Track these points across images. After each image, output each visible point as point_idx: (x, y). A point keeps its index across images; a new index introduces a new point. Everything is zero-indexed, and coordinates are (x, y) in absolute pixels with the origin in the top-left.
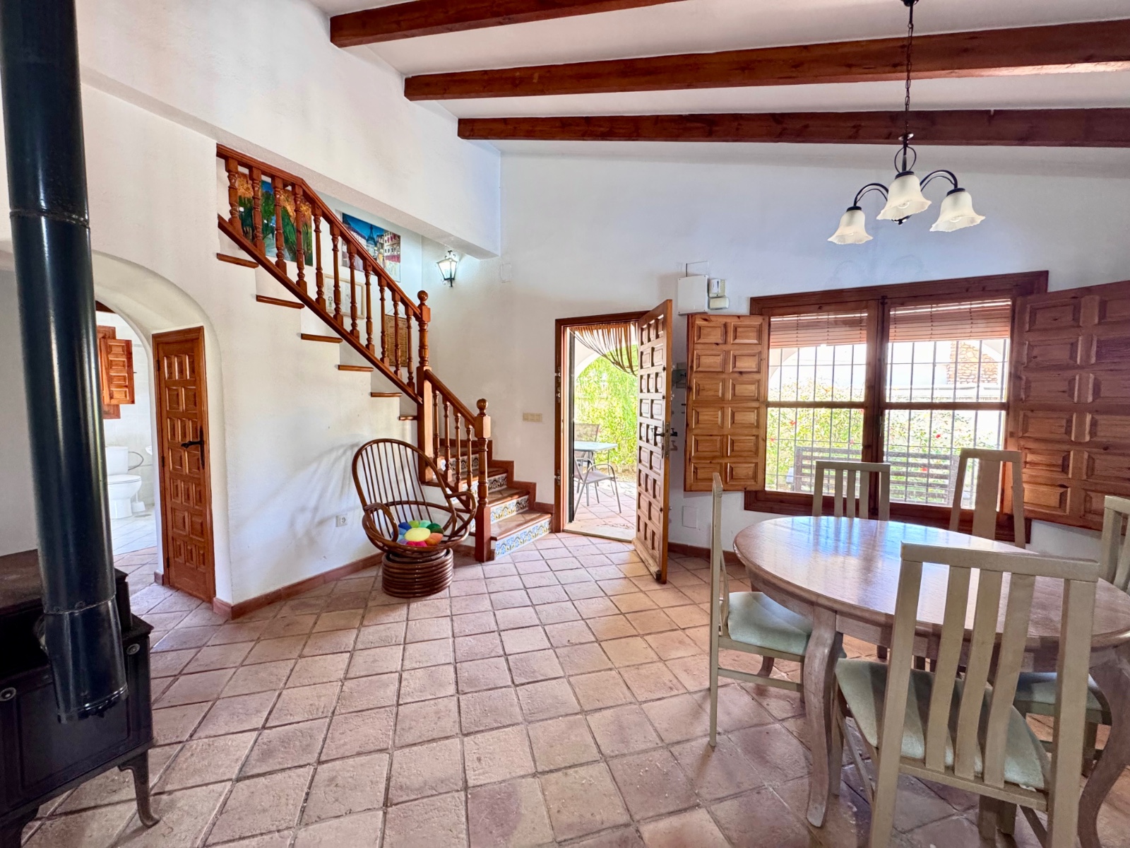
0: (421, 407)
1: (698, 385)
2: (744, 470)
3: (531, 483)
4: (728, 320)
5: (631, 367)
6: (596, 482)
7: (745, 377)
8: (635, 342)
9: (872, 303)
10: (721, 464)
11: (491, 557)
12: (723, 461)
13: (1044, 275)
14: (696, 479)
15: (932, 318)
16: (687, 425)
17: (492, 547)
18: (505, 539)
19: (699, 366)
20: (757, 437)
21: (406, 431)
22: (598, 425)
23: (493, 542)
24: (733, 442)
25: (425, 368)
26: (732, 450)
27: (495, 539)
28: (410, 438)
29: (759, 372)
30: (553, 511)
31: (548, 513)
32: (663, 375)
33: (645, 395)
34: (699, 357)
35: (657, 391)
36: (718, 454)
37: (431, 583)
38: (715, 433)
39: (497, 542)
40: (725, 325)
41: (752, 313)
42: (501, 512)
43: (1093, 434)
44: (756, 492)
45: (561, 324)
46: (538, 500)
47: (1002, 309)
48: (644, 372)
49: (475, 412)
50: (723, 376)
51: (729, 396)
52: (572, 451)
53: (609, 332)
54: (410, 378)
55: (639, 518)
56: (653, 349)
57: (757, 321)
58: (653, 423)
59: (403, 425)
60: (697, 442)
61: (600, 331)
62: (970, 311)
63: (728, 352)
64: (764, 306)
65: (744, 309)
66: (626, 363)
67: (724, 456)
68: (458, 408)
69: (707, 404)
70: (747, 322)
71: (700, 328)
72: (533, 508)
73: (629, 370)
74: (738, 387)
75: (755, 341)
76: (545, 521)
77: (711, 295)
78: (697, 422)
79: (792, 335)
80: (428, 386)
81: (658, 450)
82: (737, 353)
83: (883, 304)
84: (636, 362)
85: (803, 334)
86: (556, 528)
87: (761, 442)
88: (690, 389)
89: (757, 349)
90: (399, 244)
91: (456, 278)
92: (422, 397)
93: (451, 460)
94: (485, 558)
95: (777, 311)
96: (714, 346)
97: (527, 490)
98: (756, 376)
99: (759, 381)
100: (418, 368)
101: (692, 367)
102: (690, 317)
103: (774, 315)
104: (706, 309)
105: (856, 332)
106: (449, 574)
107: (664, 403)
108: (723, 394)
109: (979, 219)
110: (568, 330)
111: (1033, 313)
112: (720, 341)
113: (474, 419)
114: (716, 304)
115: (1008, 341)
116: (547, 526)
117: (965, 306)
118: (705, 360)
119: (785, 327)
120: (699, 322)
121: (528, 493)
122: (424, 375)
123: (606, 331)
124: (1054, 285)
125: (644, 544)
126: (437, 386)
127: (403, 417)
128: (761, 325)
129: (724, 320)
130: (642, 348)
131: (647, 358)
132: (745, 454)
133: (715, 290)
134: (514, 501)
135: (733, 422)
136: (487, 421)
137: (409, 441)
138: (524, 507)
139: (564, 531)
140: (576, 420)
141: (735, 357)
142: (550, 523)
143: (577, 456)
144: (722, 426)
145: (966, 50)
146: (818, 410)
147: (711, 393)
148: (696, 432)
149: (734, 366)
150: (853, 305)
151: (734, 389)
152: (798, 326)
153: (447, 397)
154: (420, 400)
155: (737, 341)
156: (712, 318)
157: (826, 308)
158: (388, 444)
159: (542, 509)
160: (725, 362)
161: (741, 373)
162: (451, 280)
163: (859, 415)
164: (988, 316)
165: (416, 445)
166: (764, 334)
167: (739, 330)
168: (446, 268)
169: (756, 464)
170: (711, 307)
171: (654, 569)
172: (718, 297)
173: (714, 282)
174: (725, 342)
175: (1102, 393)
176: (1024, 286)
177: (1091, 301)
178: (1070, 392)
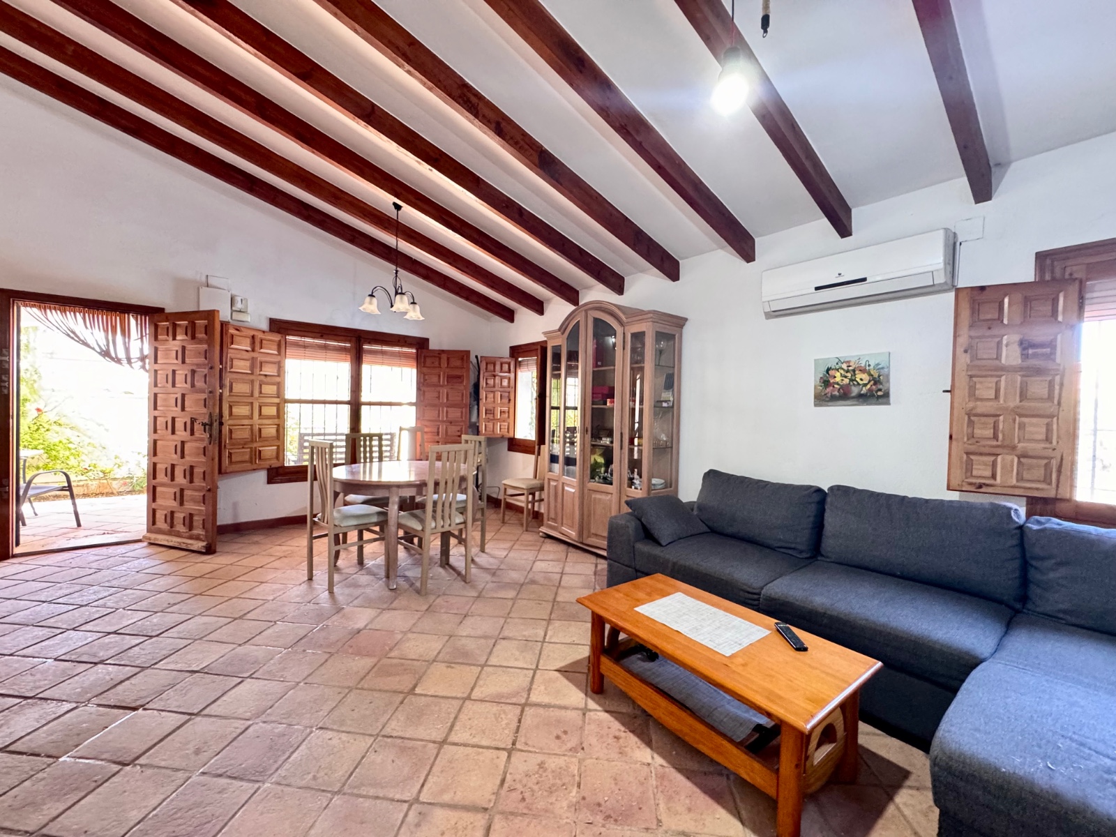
1: (231, 383)
2: (269, 451)
4: (256, 333)
7: (269, 379)
9: (353, 339)
10: (251, 448)
12: (253, 446)
13: (427, 340)
14: (231, 462)
15: (383, 353)
19: (231, 367)
20: (278, 426)
24: (260, 430)
26: (261, 438)
29: (279, 376)
32: (208, 372)
33: (166, 389)
34: (232, 360)
35: (193, 386)
36: (249, 441)
38: (246, 423)
40: (253, 337)
41: (272, 331)
43: (447, 417)
44: (277, 468)
45: (10, 296)
47: (411, 353)
48: (164, 367)
50: (251, 377)
51: (257, 393)
55: (154, 512)
56: (185, 348)
57: (276, 337)
58: (185, 416)
60: (230, 431)
62: (399, 352)
63: (255, 359)
64: (280, 327)
65: (265, 326)
67: (254, 442)
69: (238, 399)
70: (268, 336)
71: (232, 336)
74: (263, 386)
75: (276, 352)
77: (234, 308)
78: (231, 414)
79: (301, 351)
81: (196, 439)
82: (262, 360)
83: (359, 341)
87: (281, 430)
89: (276, 359)
95: (289, 332)
96: (244, 352)
98: (278, 379)
99: (279, 383)
101: (226, 367)
102: (224, 326)
103: (289, 335)
104: (230, 320)
105: (343, 356)
108: (251, 390)
109: (422, 318)
111: (425, 357)
112: (249, 349)
114: (237, 316)
115: (415, 371)
117: (397, 349)
118: (236, 362)
119: (296, 345)
120: (231, 330)
124: (432, 346)
125: (170, 532)
128: (280, 341)
129: (252, 333)
131: (171, 355)
132: (270, 439)
133: (239, 306)
135: (260, 414)
141: (261, 363)
144: (252, 418)
147: (243, 390)
148: (229, 423)
149: (261, 370)
150: (341, 338)
151: (260, 388)
152: (306, 346)
155: (262, 350)
156: (239, 329)
157: (325, 336)
160: (253, 366)
161: (265, 376)
163: (346, 409)
164: (406, 356)
166: (281, 347)
167: (264, 342)
169: (279, 448)
170: (234, 318)
171: (198, 546)
172: (240, 311)
173: (239, 299)
174: (253, 350)
175: (450, 399)
176: (421, 344)
177: (444, 357)
178: (439, 397)
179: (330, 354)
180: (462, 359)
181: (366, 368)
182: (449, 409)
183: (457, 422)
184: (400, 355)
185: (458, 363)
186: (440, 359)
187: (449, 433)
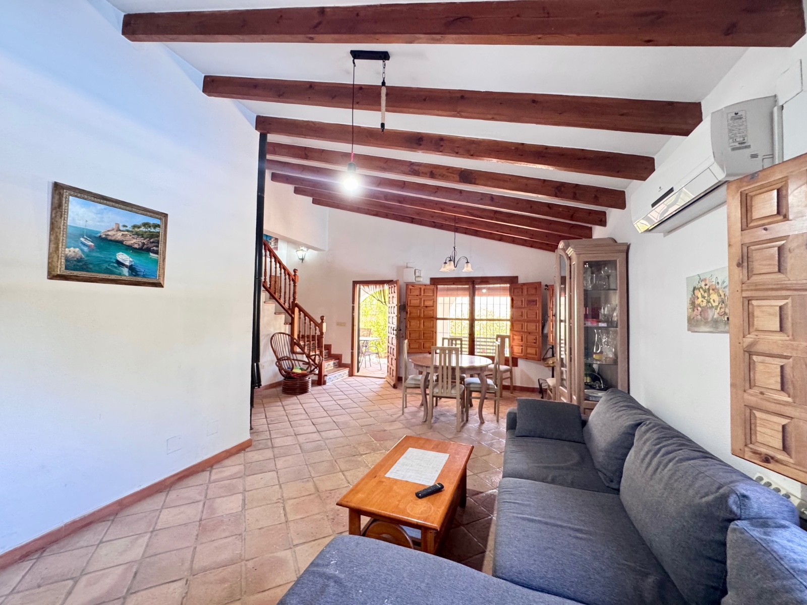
0: (293, 319)
1: (410, 311)
2: (428, 344)
3: (340, 354)
4: (422, 286)
5: (385, 302)
6: (369, 355)
7: (428, 308)
8: (387, 292)
9: (470, 283)
10: (419, 342)
11: (325, 383)
12: (420, 341)
13: (517, 277)
14: (410, 348)
16: (406, 327)
17: (325, 379)
18: (330, 376)
19: (410, 304)
20: (433, 331)
21: (287, 329)
22: (371, 329)
23: (325, 377)
24: (424, 334)
25: (296, 302)
26: (424, 337)
27: (326, 376)
28: (288, 331)
29: (433, 306)
30: (350, 367)
31: (347, 367)
32: (396, 307)
33: (390, 315)
34: (410, 301)
35: (394, 313)
36: (418, 338)
37: (303, 390)
38: (416, 330)
39: (327, 377)
40: (421, 288)
41: (431, 284)
42: (328, 365)
43: (527, 329)
45: (355, 283)
46: (343, 362)
47: (506, 287)
48: (390, 305)
49: (319, 321)
50: (419, 308)
51: (422, 315)
52: (359, 341)
53: (376, 287)
54: (289, 306)
55: (388, 366)
56: (393, 297)
57: (432, 287)
58: (393, 326)
59: (286, 327)
60: (410, 334)
61: (372, 286)
62: (500, 287)
63: (421, 299)
64: (435, 281)
65: (428, 282)
66: (383, 301)
67: (420, 339)
68: (311, 319)
69: (413, 318)
70: (428, 287)
71: (411, 289)
72: (340, 365)
73: (384, 303)
74: (425, 312)
75: (432, 295)
76: (346, 371)
77: (416, 276)
78: (410, 325)
79: (445, 292)
80: (297, 310)
81: (394, 336)
82: (425, 299)
83: (474, 283)
84: (387, 300)
85: (449, 293)
86: (351, 374)
87: (434, 334)
88: (407, 313)
89: (432, 298)
90: (277, 242)
91: (305, 258)
92: (294, 314)
93: (307, 343)
94: (322, 383)
95: (439, 283)
96: (416, 296)
97: (338, 357)
98: (432, 308)
99: (433, 310)
100: (292, 302)
101: (408, 304)
102: (407, 285)
103: (439, 285)
104: (414, 281)
105: (465, 293)
106: (310, 387)
107: (396, 318)
108: (420, 315)
110: (358, 285)
111: (514, 289)
112: (418, 294)
113: (319, 324)
114: (418, 279)
116: (347, 373)
118: (412, 301)
119: (443, 290)
120: (410, 287)
121: (338, 359)
122: (295, 305)
123: (374, 286)
124: (521, 281)
125: (390, 377)
126: (301, 310)
127: (286, 323)
128: (434, 289)
129: (420, 286)
130: (389, 295)
131: (391, 299)
132: (428, 338)
133: (417, 274)
134: (333, 362)
135: (424, 326)
136: (324, 325)
137: (287, 332)
138: (336, 366)
139: (355, 376)
140: (361, 326)
141: (424, 301)
142: (349, 372)
143: (361, 343)
144: (419, 327)
145: (473, 223)
146: (457, 321)
147: (416, 314)
148: (410, 329)
149: (424, 304)
150: (464, 283)
151: (424, 313)
152: (448, 290)
153: (306, 315)
154: (293, 316)
155: (425, 295)
156: (415, 286)
157: (455, 283)
158: (282, 335)
159: (345, 366)
160: (420, 302)
161: (426, 307)
162: (302, 259)
163: (468, 322)
164: (504, 289)
165: (290, 334)
166: (435, 292)
167: (426, 290)
168: (300, 254)
169: (433, 342)
170: (416, 281)
171: (392, 383)
172: (418, 277)
173: (417, 271)
174: (420, 295)
175: (528, 316)
176: (512, 280)
177: (525, 288)
178: (522, 316)
179: (460, 292)
180: (536, 288)
181: (477, 299)
182: (528, 324)
183: (532, 333)
184: (500, 289)
185: (533, 291)
186: (522, 289)
187: (529, 341)
